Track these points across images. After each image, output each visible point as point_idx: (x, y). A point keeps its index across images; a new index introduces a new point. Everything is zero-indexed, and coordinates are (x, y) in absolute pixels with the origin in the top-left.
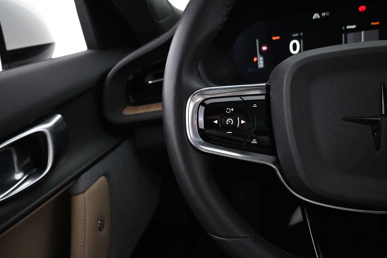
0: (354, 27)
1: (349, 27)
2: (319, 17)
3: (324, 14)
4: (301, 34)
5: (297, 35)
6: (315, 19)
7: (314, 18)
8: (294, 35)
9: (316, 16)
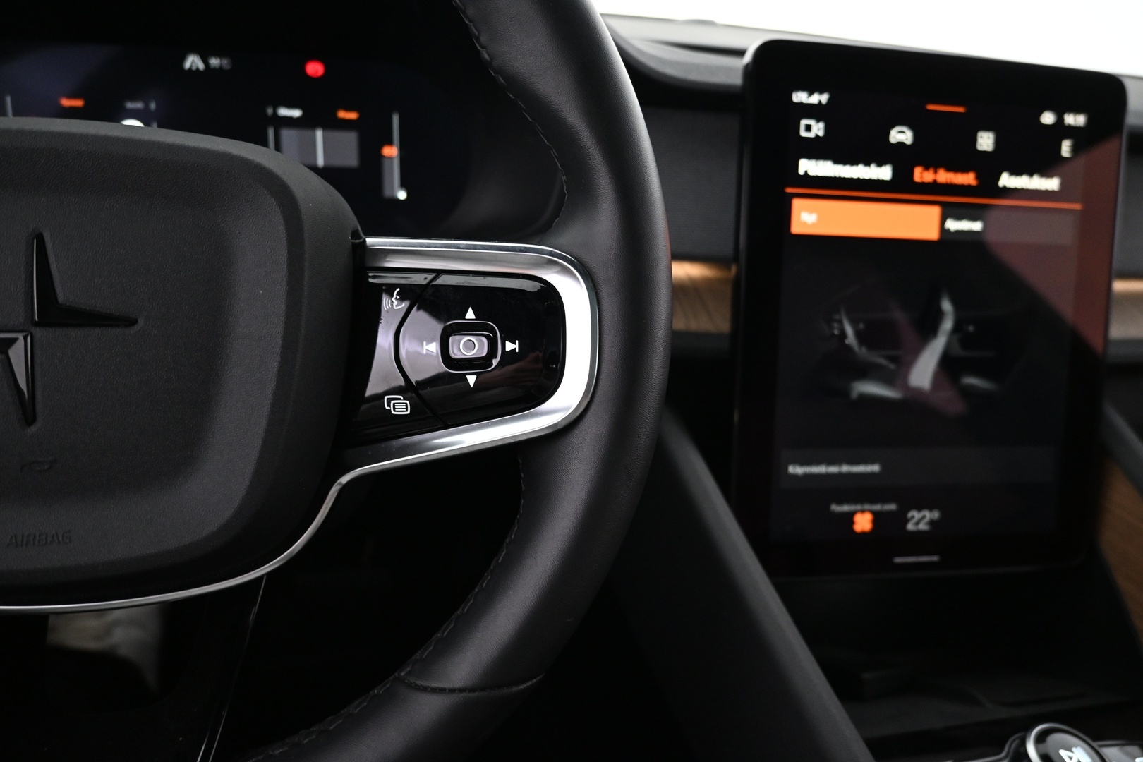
0: (296, 113)
1: (284, 112)
2: (201, 66)
3: (215, 62)
4: (153, 106)
5: (139, 105)
6: (190, 69)
7: (187, 65)
8: (130, 105)
9: (193, 62)
